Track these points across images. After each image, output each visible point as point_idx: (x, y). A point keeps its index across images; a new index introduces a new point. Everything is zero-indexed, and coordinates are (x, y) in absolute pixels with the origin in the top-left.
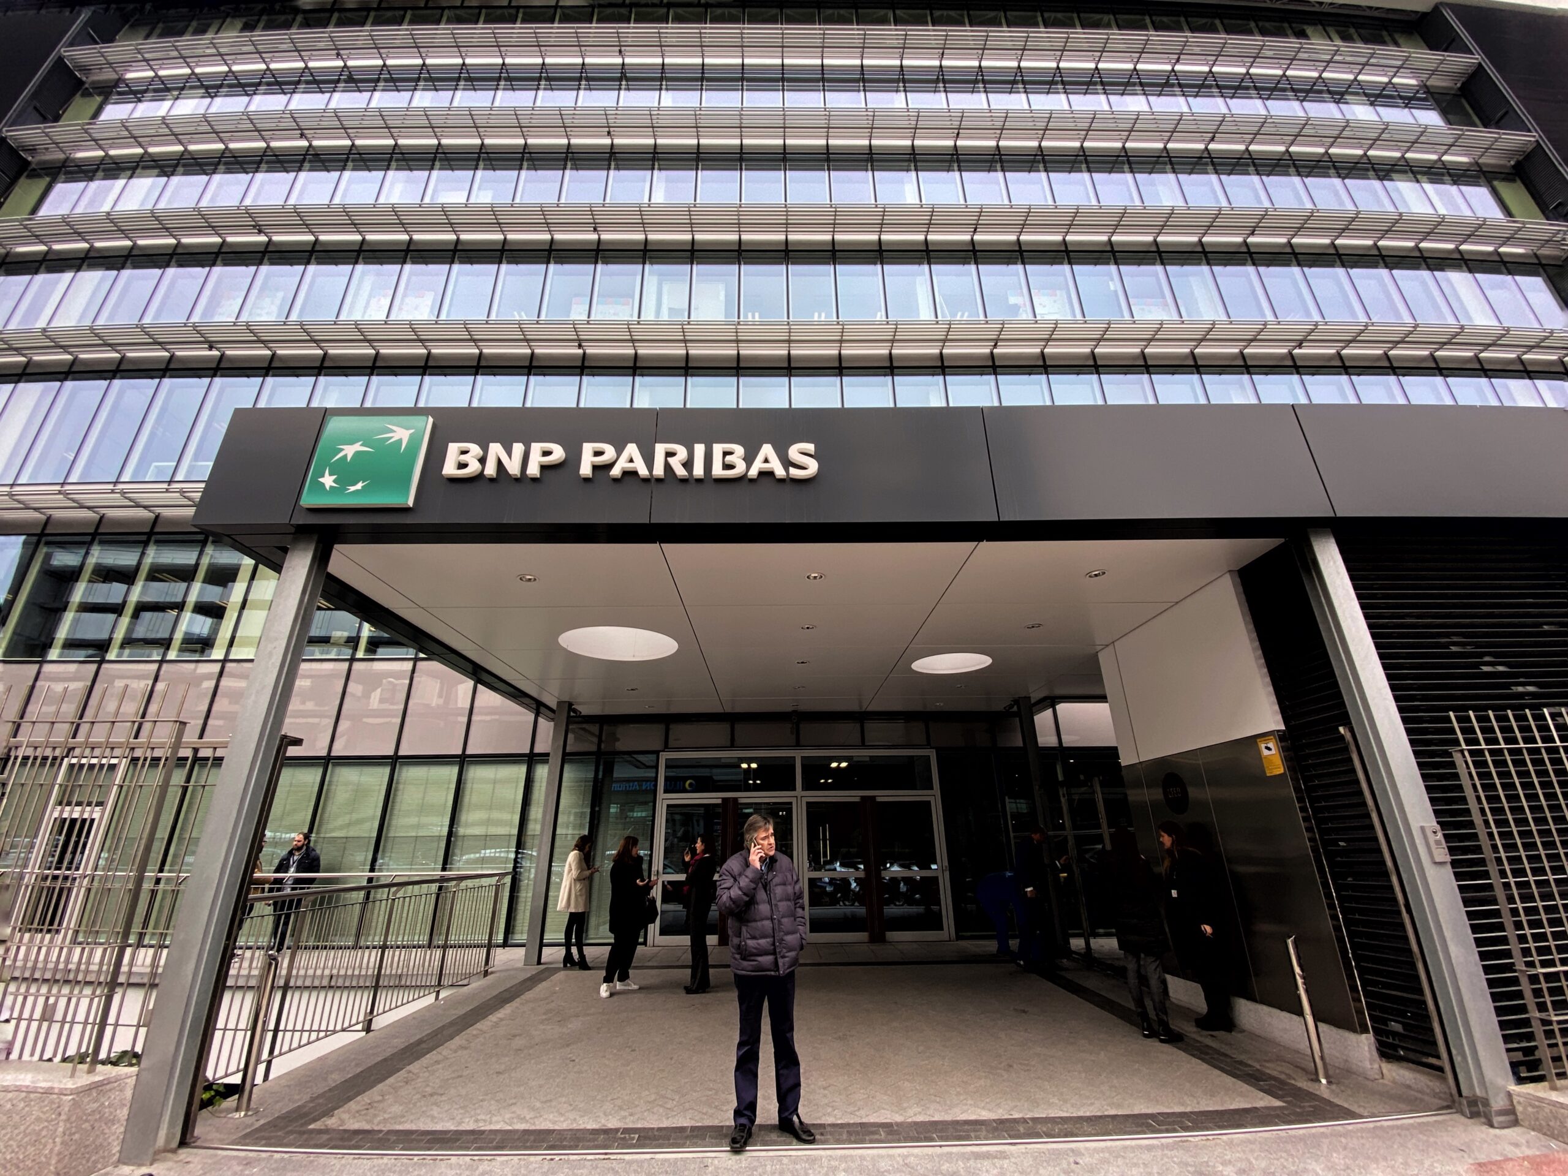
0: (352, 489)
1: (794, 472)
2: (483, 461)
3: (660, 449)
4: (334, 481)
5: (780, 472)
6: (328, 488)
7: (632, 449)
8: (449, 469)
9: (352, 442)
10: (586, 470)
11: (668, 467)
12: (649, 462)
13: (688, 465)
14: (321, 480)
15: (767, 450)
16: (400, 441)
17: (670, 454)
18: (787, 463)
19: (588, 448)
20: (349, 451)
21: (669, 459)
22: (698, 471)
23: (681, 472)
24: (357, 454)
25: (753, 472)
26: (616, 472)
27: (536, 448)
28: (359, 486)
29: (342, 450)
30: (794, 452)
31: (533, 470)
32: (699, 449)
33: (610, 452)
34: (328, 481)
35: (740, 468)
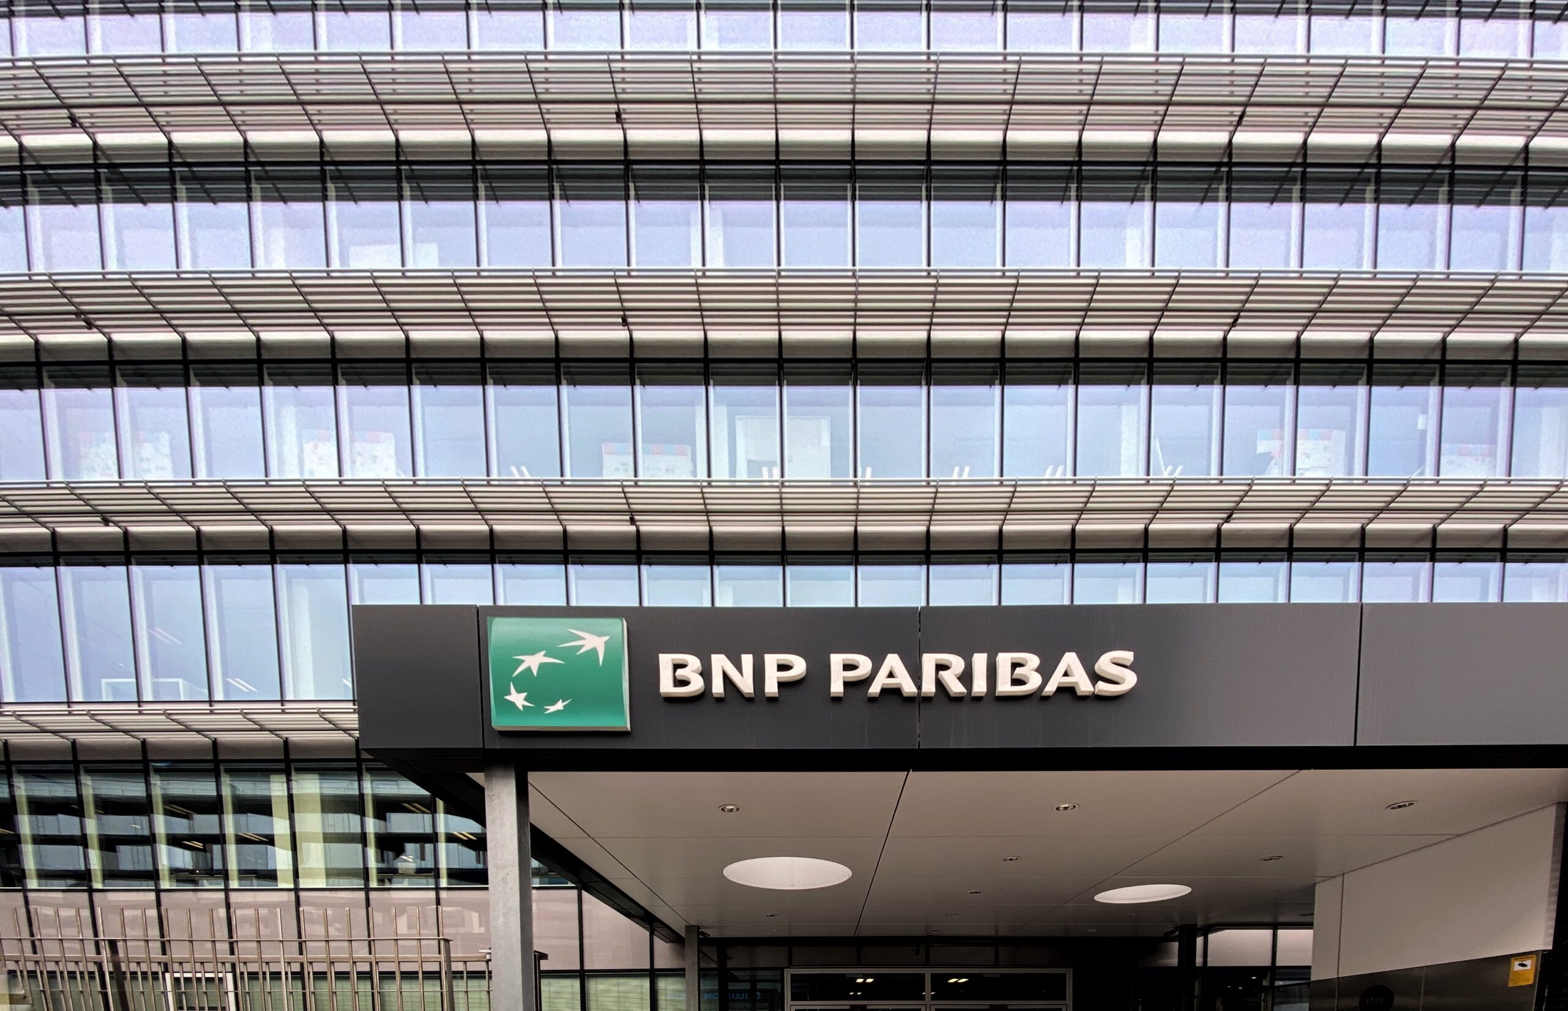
0: (552, 709)
1: (1103, 687)
2: (706, 673)
3: (929, 661)
4: (526, 699)
5: (1085, 686)
6: (521, 708)
7: (893, 661)
8: (667, 686)
9: (532, 652)
10: (837, 687)
11: (939, 683)
12: (916, 676)
13: (966, 678)
14: (507, 697)
15: (1070, 660)
16: (594, 651)
17: (941, 667)
18: (1095, 677)
19: (837, 660)
20: (533, 662)
21: (941, 673)
22: (980, 686)
23: (956, 688)
24: (542, 666)
25: (1051, 688)
26: (875, 689)
27: (771, 661)
28: (560, 706)
29: (522, 661)
30: (1105, 663)
31: (771, 688)
32: (980, 661)
33: (865, 664)
34: (518, 699)
35: (1034, 681)
